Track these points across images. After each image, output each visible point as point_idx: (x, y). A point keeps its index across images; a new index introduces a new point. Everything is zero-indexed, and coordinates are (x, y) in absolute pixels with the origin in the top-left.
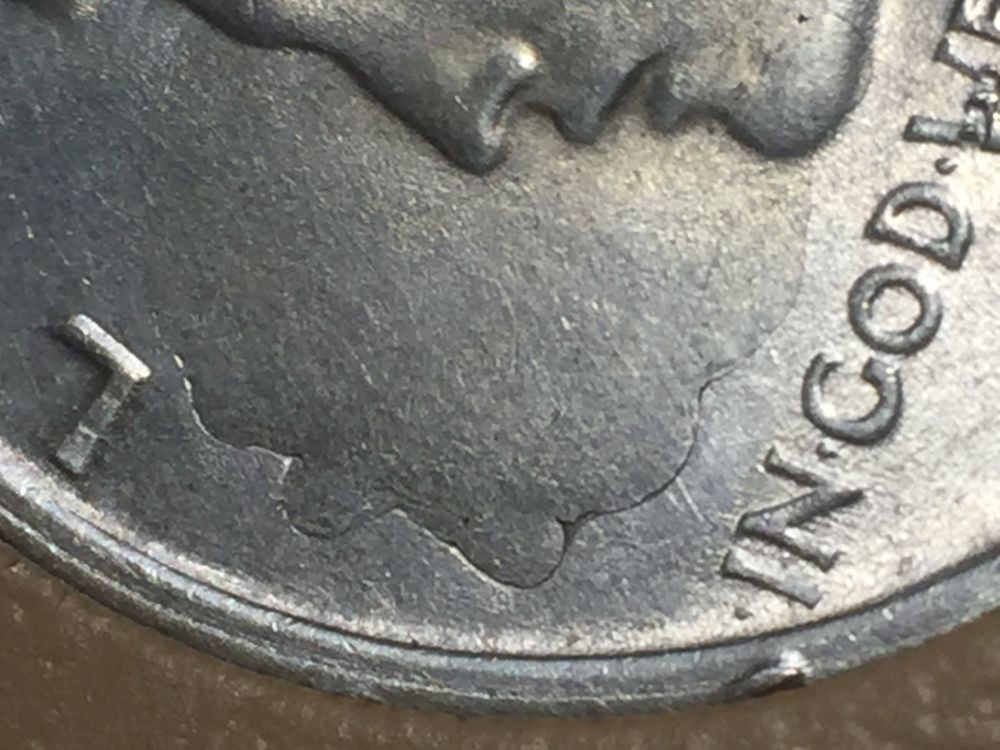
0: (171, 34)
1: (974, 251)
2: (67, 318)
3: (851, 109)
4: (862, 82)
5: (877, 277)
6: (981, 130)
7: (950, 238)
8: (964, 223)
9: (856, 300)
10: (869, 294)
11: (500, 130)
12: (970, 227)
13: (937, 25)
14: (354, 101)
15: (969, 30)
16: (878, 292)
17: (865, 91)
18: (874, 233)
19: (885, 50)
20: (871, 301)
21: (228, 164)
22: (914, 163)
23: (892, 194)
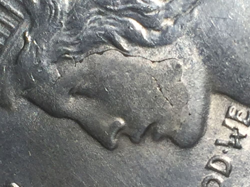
1: (232, 172)
3: (202, 137)
5: (208, 178)
6: (234, 142)
7: (226, 169)
8: (230, 165)
9: (203, 184)
10: (206, 182)
11: (116, 140)
15: (231, 118)
16: (209, 182)
17: (205, 132)
20: (207, 184)
23: (212, 158)
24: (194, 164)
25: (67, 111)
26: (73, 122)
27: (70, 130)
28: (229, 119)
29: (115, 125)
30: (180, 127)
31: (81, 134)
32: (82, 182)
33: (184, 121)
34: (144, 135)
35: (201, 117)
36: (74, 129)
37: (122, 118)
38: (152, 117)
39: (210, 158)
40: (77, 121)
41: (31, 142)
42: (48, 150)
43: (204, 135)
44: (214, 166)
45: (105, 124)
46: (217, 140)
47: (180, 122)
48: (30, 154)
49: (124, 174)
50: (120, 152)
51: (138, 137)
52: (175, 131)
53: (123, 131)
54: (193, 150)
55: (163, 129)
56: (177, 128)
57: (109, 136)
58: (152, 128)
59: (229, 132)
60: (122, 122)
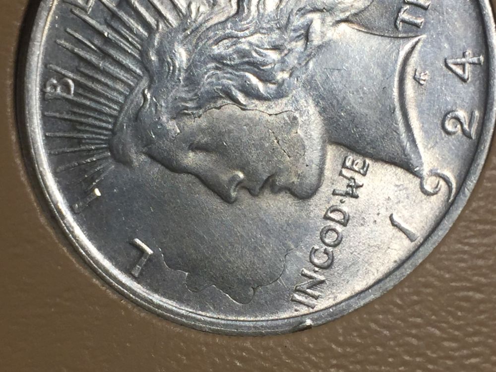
0: (156, 170)
1: (350, 222)
2: (133, 239)
3: (319, 187)
4: (322, 181)
5: (327, 228)
6: (351, 192)
7: (344, 218)
8: (347, 215)
9: (322, 234)
10: (325, 232)
11: (236, 193)
12: (349, 216)
13: (340, 167)
14: (200, 186)
15: (347, 168)
16: (327, 232)
17: (323, 183)
18: (326, 218)
19: (327, 173)
20: (325, 234)
21: (170, 201)
22: (335, 201)
23: (330, 208)
24: (312, 215)
25: (187, 166)
26: (193, 177)
27: (190, 185)
28: (346, 169)
29: (234, 178)
30: (298, 179)
31: (201, 188)
32: (203, 236)
33: (302, 173)
34: (262, 188)
35: (318, 168)
36: (194, 184)
37: (241, 171)
38: (270, 169)
39: (328, 208)
40: (197, 176)
41: (153, 198)
42: (169, 205)
43: (321, 186)
44: (332, 215)
45: (225, 177)
46: (334, 190)
47: (297, 173)
48: (152, 210)
49: (244, 226)
50: (240, 205)
51: (257, 189)
52: (293, 182)
53: (242, 185)
54: (311, 200)
55: (281, 180)
56: (295, 180)
57: (229, 190)
58: (271, 180)
59: (346, 181)
60: (241, 175)
